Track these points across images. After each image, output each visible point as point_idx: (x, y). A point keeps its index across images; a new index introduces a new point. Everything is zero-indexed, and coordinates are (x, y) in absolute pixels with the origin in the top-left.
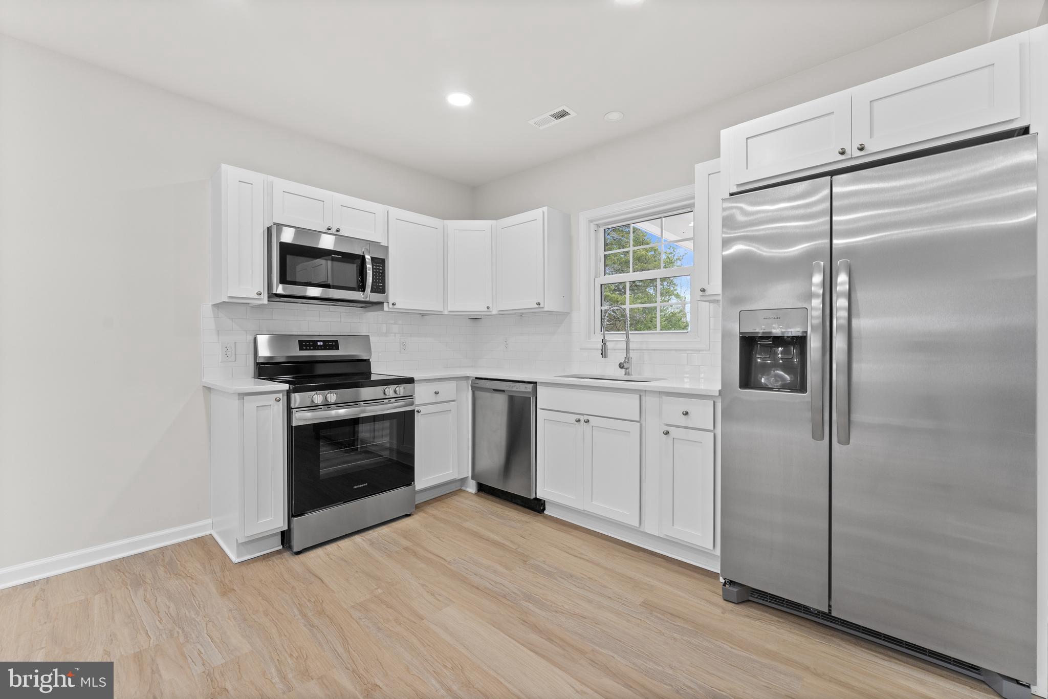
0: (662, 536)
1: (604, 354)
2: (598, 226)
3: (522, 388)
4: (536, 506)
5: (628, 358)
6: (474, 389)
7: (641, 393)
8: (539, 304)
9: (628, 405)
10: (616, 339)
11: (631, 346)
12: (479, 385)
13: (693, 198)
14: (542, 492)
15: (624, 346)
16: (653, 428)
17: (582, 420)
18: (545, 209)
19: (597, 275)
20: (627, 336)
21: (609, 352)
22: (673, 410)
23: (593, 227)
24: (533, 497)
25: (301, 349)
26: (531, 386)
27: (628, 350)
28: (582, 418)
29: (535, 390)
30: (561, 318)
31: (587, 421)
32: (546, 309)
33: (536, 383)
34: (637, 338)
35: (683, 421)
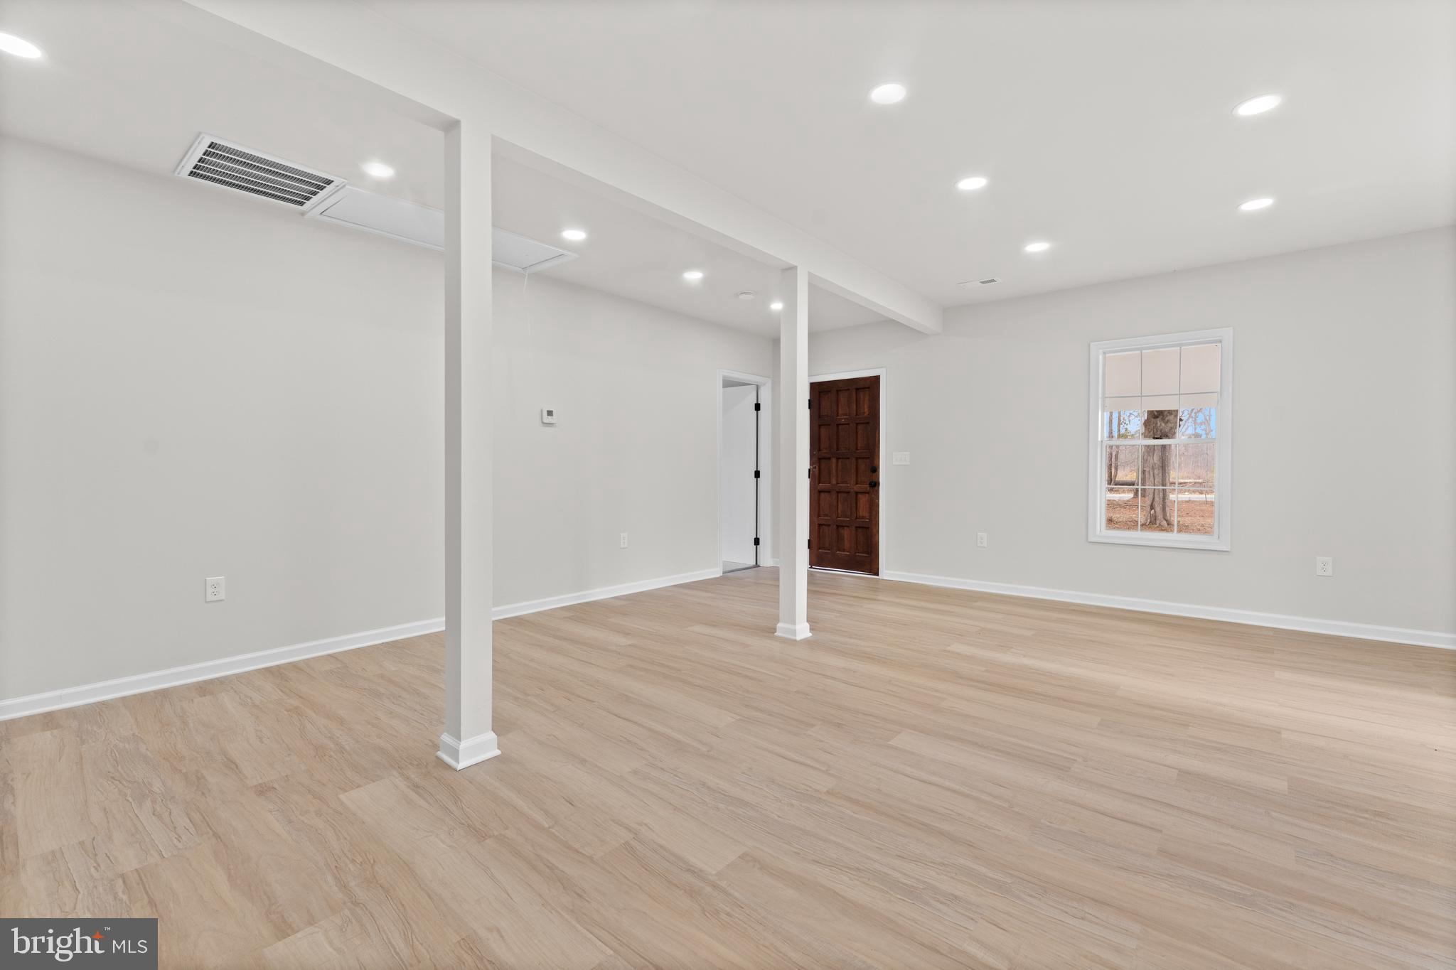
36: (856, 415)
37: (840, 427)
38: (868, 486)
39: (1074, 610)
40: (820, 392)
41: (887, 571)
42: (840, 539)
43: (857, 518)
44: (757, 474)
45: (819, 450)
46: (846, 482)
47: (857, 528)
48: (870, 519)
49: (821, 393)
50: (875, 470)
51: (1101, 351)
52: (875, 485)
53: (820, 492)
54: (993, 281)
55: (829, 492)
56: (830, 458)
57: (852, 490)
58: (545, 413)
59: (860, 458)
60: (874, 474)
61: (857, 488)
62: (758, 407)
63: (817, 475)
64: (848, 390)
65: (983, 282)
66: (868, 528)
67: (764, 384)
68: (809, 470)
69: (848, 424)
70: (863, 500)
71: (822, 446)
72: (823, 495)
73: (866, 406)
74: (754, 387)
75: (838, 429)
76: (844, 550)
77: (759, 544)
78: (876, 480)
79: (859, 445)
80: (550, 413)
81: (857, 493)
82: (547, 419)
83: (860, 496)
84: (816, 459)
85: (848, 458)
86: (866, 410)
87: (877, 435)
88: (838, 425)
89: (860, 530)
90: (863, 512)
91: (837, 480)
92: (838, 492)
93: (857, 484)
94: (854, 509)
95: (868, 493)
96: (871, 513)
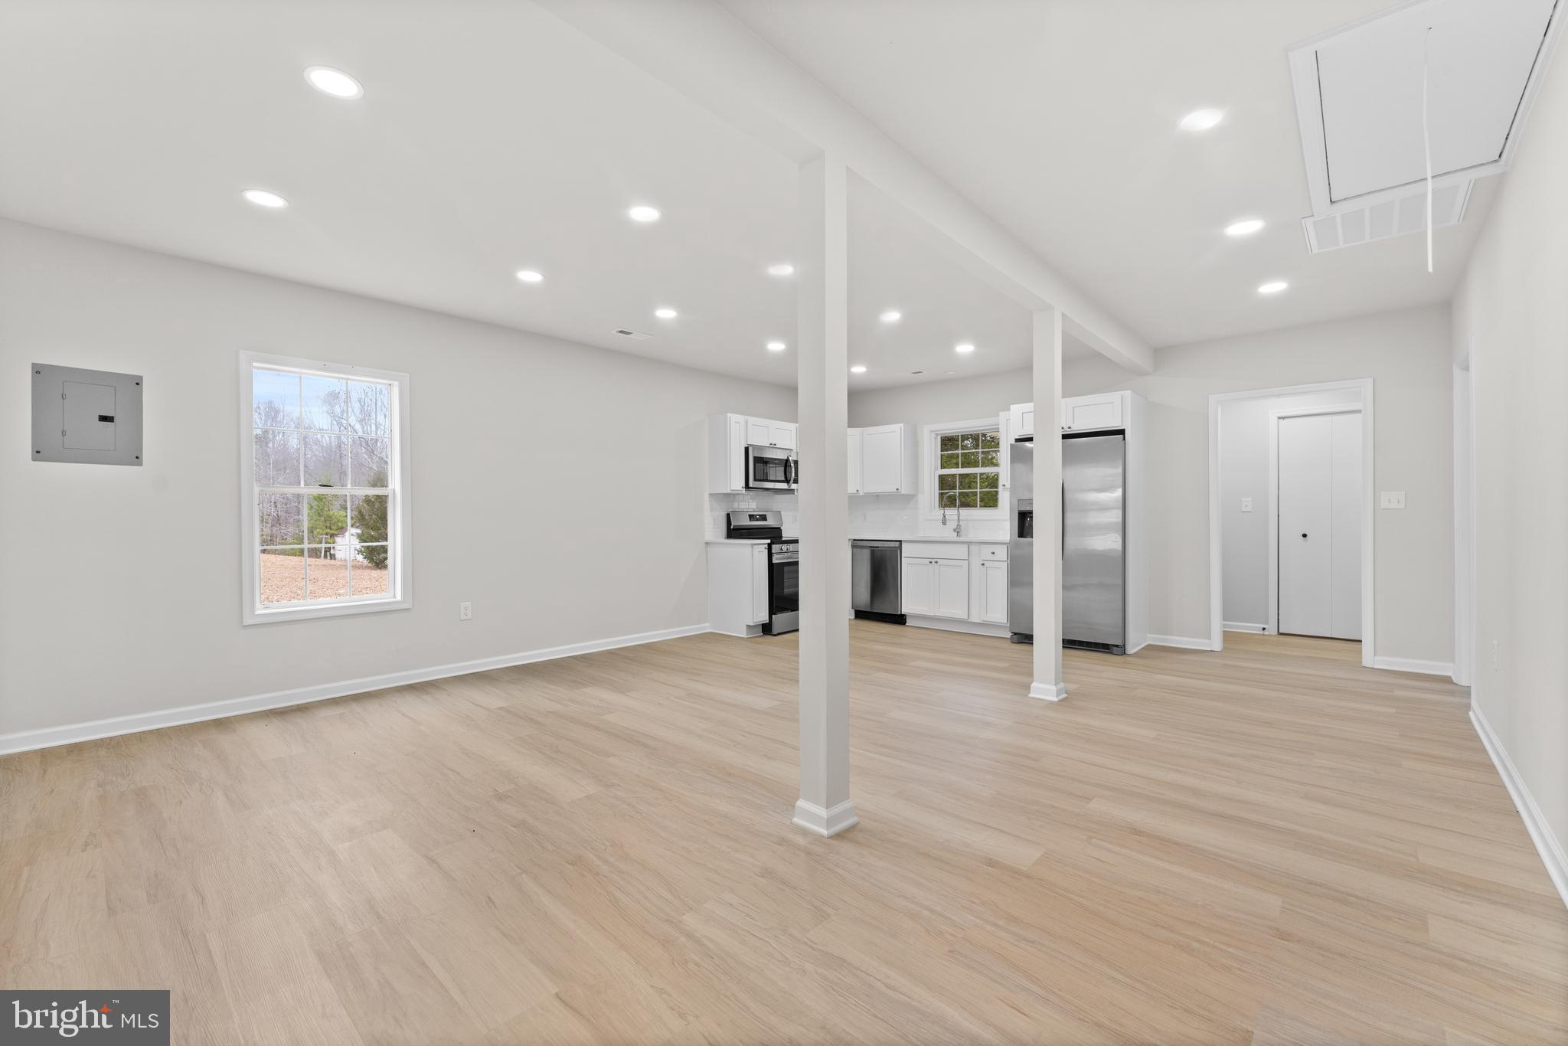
0: (981, 622)
1: (944, 523)
2: (937, 435)
3: (892, 544)
4: (900, 620)
5: (959, 526)
6: (853, 546)
7: (969, 544)
8: (898, 489)
9: (961, 551)
10: (951, 512)
11: (961, 518)
12: (856, 544)
13: (998, 425)
14: (905, 609)
15: (957, 518)
16: (976, 562)
17: (934, 561)
18: (902, 425)
19: (936, 469)
20: (958, 511)
21: (947, 522)
22: (986, 552)
23: (933, 435)
24: (899, 613)
25: (750, 520)
26: (898, 543)
27: (959, 520)
28: (932, 560)
29: (901, 545)
30: (910, 498)
31: (936, 562)
32: (903, 493)
33: (901, 541)
34: (965, 512)
35: (991, 557)
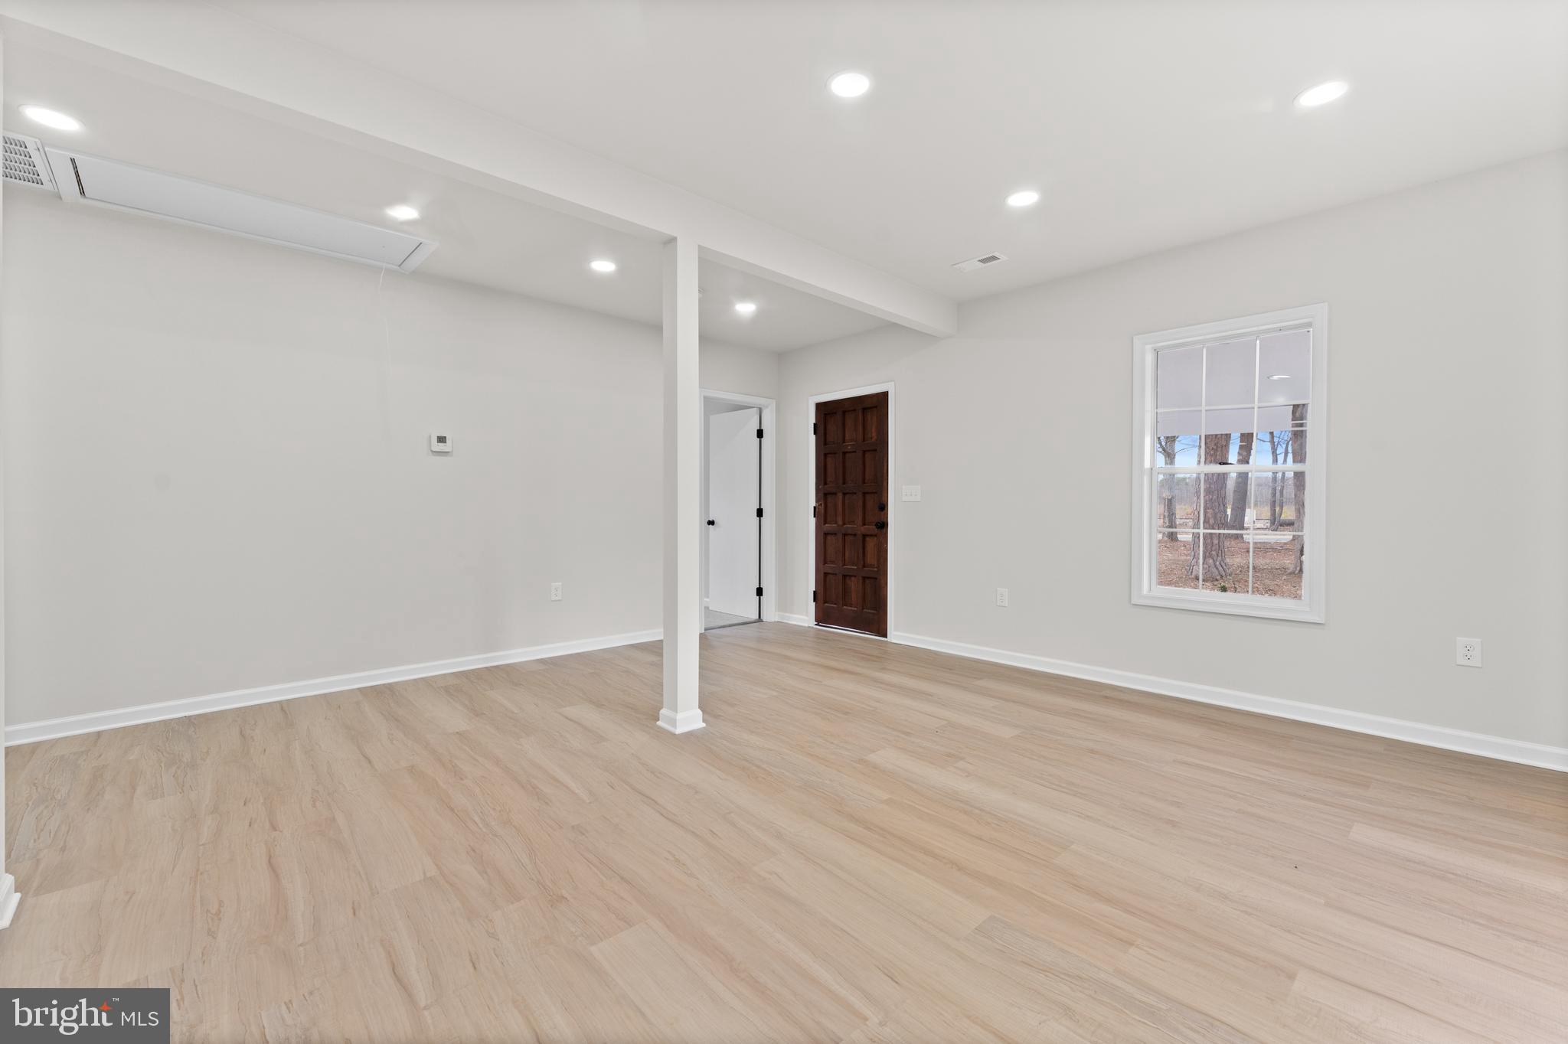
36: (864, 441)
37: (847, 455)
38: (874, 527)
39: (1106, 697)
40: (825, 414)
41: (896, 633)
42: (846, 591)
43: (864, 566)
44: (760, 513)
45: (825, 484)
46: (853, 522)
47: (864, 578)
48: (878, 567)
49: (829, 415)
50: (883, 507)
51: (1149, 347)
52: (883, 526)
53: (826, 534)
54: (994, 258)
55: (835, 534)
56: (835, 494)
57: (859, 533)
58: (435, 440)
59: (868, 493)
60: (882, 513)
61: (863, 530)
62: (760, 434)
63: (822, 514)
64: (855, 410)
65: (984, 261)
66: (876, 579)
67: (767, 407)
68: (815, 508)
69: (855, 452)
70: (871, 544)
71: (829, 480)
72: (829, 538)
73: (873, 430)
74: (755, 411)
75: (844, 458)
76: (851, 605)
77: (762, 595)
78: (885, 520)
79: (867, 477)
80: (442, 440)
81: (864, 536)
82: (441, 447)
83: (868, 539)
84: (822, 495)
85: (855, 493)
86: (874, 434)
87: (885, 464)
88: (844, 453)
89: (867, 581)
90: (871, 559)
91: (844, 520)
92: (845, 535)
93: (864, 524)
94: (861, 555)
95: (876, 536)
96: (878, 561)
